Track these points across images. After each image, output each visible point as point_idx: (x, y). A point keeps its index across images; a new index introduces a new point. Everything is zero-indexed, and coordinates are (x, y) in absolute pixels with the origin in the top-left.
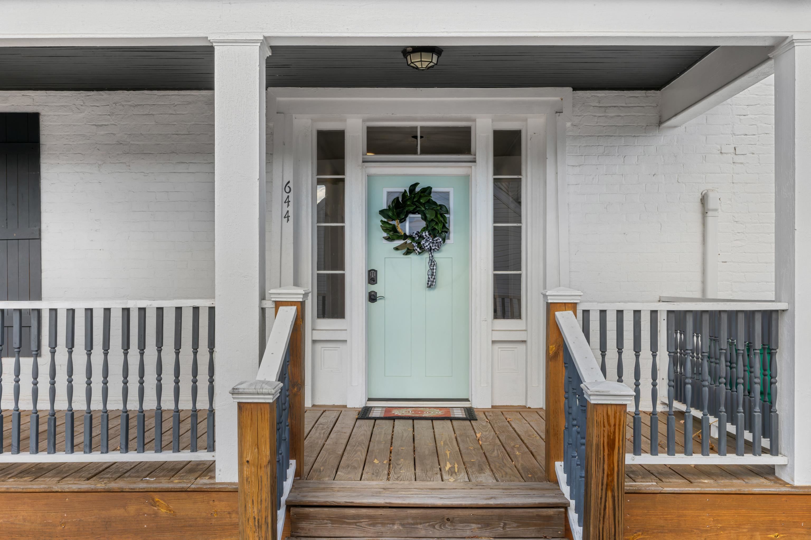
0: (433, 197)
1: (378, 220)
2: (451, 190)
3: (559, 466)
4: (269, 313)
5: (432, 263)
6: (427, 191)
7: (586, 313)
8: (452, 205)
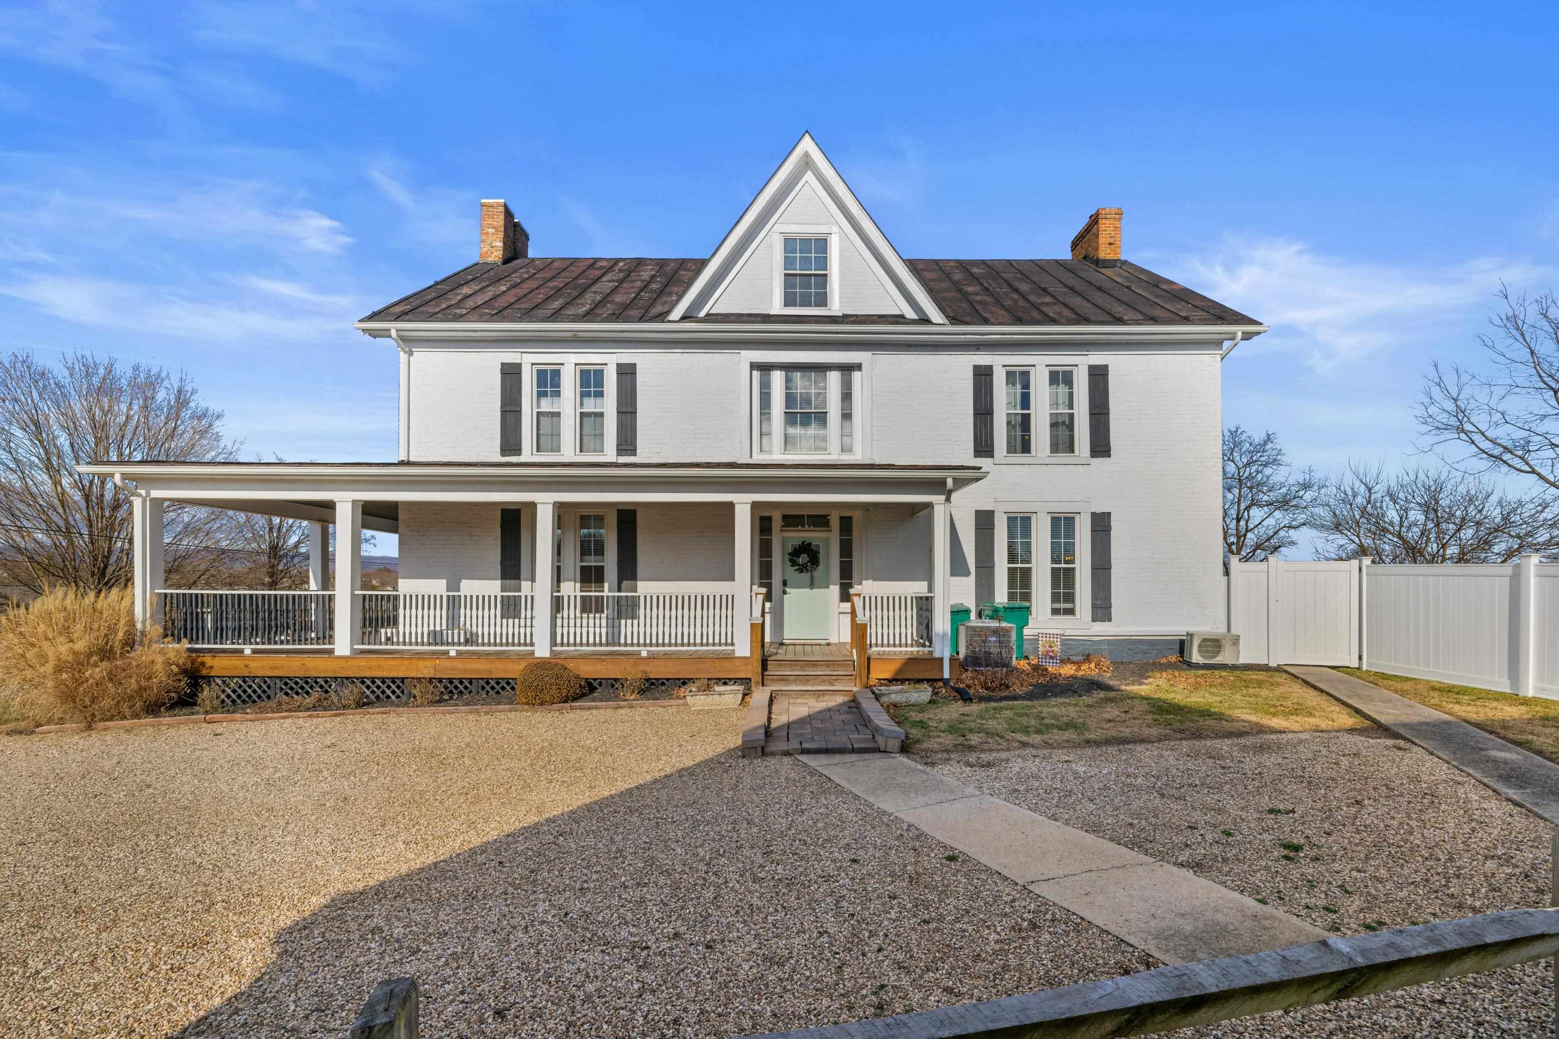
0: (813, 547)
1: (787, 557)
2: (821, 544)
3: (854, 651)
4: (754, 597)
5: (812, 576)
6: (810, 544)
7: (864, 597)
8: (821, 550)
